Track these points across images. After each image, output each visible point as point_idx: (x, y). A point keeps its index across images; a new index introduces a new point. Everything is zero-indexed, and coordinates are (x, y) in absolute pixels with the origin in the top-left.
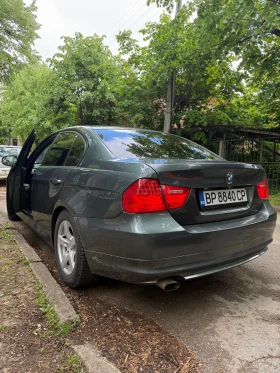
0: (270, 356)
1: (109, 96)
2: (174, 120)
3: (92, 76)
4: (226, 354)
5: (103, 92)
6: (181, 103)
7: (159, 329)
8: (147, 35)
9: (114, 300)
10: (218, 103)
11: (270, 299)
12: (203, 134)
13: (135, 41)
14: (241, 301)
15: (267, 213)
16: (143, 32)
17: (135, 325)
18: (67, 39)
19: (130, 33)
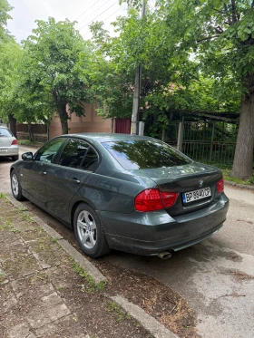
0: (227, 295)
1: (82, 78)
2: (141, 103)
3: (65, 60)
4: (201, 296)
5: (76, 74)
6: (146, 87)
7: (159, 283)
8: (117, 27)
9: (124, 264)
10: (177, 88)
11: (224, 258)
12: (166, 116)
13: (106, 31)
14: (206, 261)
15: (223, 202)
16: (115, 24)
17: (143, 281)
18: (40, 23)
19: (102, 24)
